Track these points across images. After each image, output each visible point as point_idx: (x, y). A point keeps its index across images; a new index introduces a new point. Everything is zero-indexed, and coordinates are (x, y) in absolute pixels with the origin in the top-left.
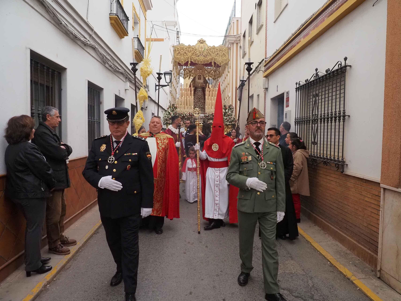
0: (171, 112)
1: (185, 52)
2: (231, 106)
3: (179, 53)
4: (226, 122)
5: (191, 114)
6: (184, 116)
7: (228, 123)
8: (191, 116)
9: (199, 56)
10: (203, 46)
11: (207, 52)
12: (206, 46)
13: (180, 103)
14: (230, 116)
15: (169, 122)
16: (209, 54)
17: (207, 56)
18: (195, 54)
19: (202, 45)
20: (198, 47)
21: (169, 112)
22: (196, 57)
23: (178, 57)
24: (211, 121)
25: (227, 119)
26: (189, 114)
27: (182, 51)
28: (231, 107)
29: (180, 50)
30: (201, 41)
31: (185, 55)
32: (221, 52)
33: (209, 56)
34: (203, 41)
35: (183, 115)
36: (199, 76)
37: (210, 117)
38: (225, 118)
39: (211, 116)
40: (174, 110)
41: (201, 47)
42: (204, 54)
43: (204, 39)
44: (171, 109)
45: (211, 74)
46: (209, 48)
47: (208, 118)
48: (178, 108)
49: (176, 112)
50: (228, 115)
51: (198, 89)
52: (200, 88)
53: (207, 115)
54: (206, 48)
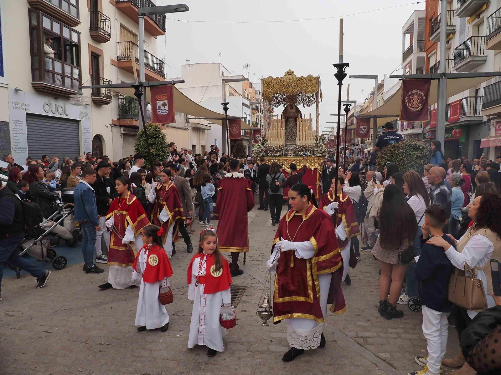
0: (261, 145)
1: (273, 85)
2: (322, 136)
3: (267, 86)
4: (317, 153)
5: (281, 147)
6: (275, 148)
7: (319, 155)
8: (281, 148)
9: (287, 87)
10: (291, 78)
11: (296, 83)
12: (295, 78)
13: (270, 135)
14: (320, 148)
15: (259, 155)
16: (298, 85)
17: (295, 87)
18: (283, 86)
19: (290, 76)
20: (287, 79)
21: (259, 146)
22: (284, 89)
23: (266, 90)
24: (301, 153)
25: (317, 150)
26: (279, 147)
27: (270, 83)
28: (322, 138)
29: (268, 83)
30: (289, 72)
31: (273, 88)
32: (310, 82)
33: (297, 87)
34: (291, 72)
35: (273, 147)
36: (290, 105)
37: (300, 149)
38: (316, 149)
39: (302, 148)
40: (264, 143)
41: (289, 79)
42: (292, 86)
43: (292, 70)
44: (261, 142)
45: (305, 101)
46: (297, 79)
47: (299, 150)
48: (268, 141)
49: (266, 145)
50: (319, 146)
51: (290, 119)
52: (292, 118)
53: (298, 147)
54: (295, 79)
